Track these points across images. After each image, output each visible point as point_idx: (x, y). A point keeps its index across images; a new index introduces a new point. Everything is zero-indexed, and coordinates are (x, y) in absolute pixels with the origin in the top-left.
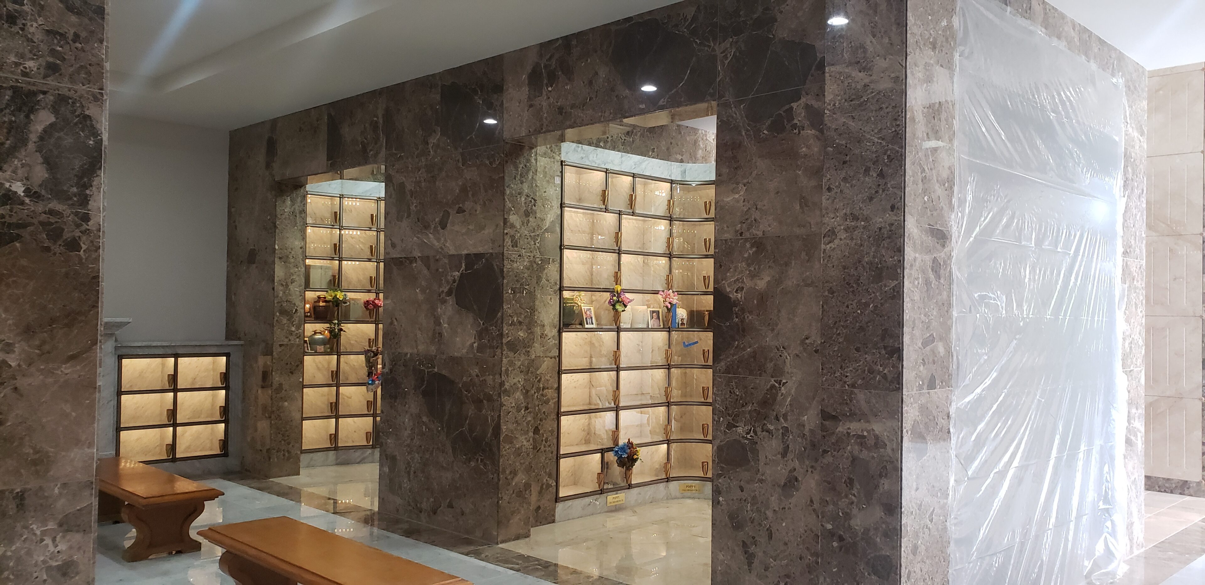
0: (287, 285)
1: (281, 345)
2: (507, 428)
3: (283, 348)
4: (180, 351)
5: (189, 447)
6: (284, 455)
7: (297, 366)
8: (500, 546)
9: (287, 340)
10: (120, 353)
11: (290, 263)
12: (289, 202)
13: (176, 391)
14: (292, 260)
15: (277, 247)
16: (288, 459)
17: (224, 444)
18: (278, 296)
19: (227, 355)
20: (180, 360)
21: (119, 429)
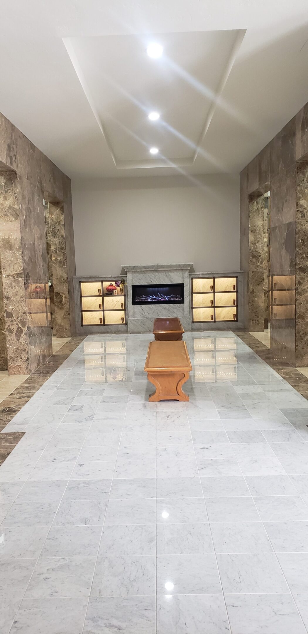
0: (255, 244)
1: (253, 272)
2: (300, 312)
3: (254, 273)
4: (215, 276)
5: (224, 317)
6: (256, 322)
7: (261, 281)
8: (297, 368)
9: (256, 270)
10: (191, 277)
11: (256, 233)
12: (255, 204)
13: (214, 292)
14: (258, 232)
15: (250, 226)
16: (258, 324)
17: (236, 316)
18: (251, 249)
19: (237, 277)
20: (216, 279)
21: (193, 308)
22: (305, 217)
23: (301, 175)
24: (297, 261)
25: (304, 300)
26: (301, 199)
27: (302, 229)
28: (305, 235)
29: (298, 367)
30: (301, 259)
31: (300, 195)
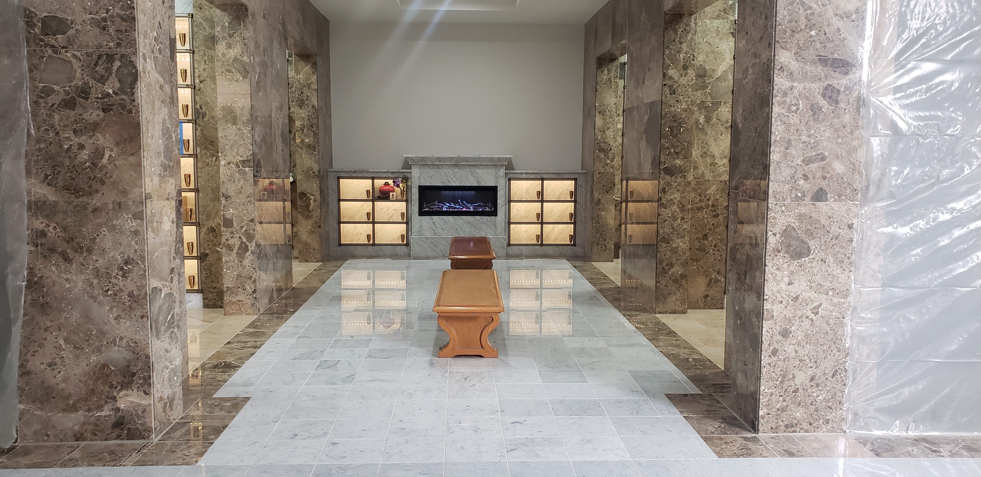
0: (604, 131)
1: (599, 173)
2: (663, 232)
3: (601, 174)
4: (544, 176)
5: (556, 238)
6: (602, 248)
7: (611, 188)
8: (657, 315)
9: (604, 169)
10: (509, 176)
11: (606, 115)
12: (606, 72)
13: (542, 201)
14: (609, 113)
15: (597, 105)
16: (605, 250)
17: (572, 238)
18: (597, 139)
19: (575, 180)
20: (545, 182)
21: (510, 223)
22: (675, 94)
23: (671, 32)
24: (662, 158)
25: (670, 215)
26: (671, 68)
27: (670, 112)
28: (674, 121)
29: (658, 313)
30: (668, 155)
31: (669, 62)
